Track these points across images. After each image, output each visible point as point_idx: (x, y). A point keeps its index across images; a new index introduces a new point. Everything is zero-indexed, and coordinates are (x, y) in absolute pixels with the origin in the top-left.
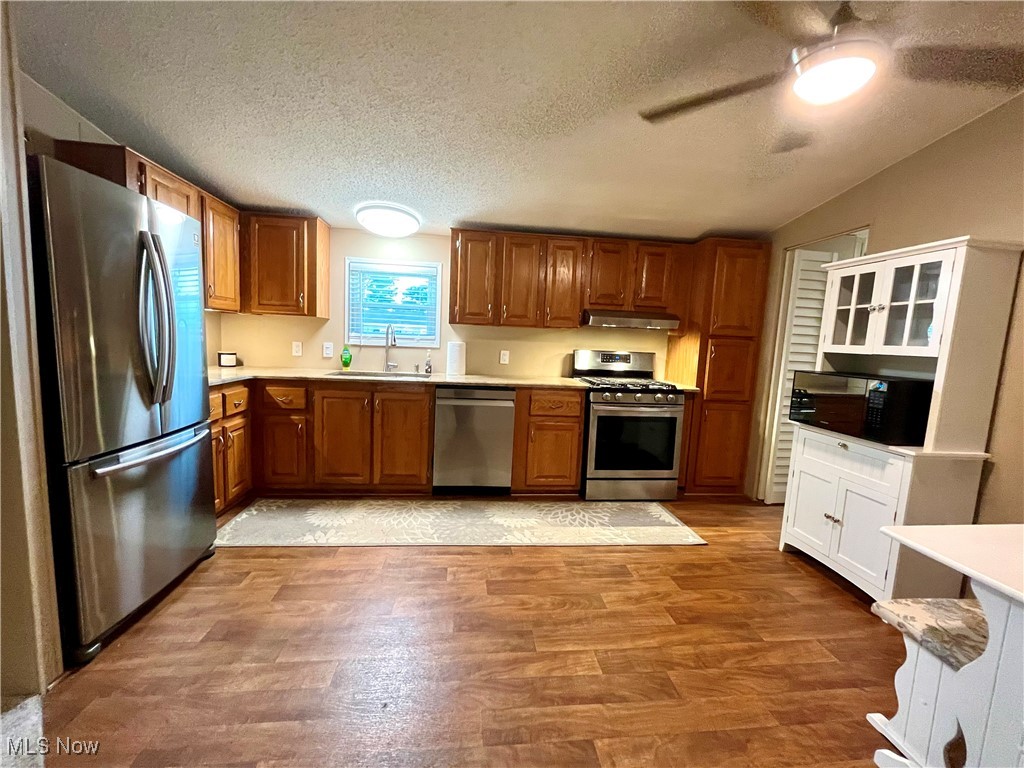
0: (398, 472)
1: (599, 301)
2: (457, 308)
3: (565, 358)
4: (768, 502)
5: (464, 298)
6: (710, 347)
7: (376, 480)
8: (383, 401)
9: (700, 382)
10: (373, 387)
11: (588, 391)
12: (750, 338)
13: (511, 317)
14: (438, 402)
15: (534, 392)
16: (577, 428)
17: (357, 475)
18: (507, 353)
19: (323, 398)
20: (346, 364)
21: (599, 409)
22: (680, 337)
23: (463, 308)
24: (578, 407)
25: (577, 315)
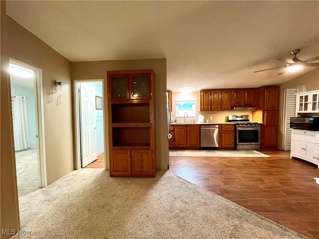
0: (193, 144)
1: (236, 104)
2: (202, 108)
3: (226, 118)
4: (285, 150)
5: (203, 106)
6: (265, 113)
7: (188, 146)
8: (189, 128)
9: (263, 121)
10: (187, 126)
11: (235, 125)
12: (276, 110)
13: (215, 109)
14: (201, 128)
15: (222, 125)
16: (233, 133)
17: (184, 145)
18: (212, 117)
19: (177, 128)
20: (176, 121)
21: (239, 129)
22: (256, 111)
23: (203, 107)
24: (233, 129)
25: (230, 107)
